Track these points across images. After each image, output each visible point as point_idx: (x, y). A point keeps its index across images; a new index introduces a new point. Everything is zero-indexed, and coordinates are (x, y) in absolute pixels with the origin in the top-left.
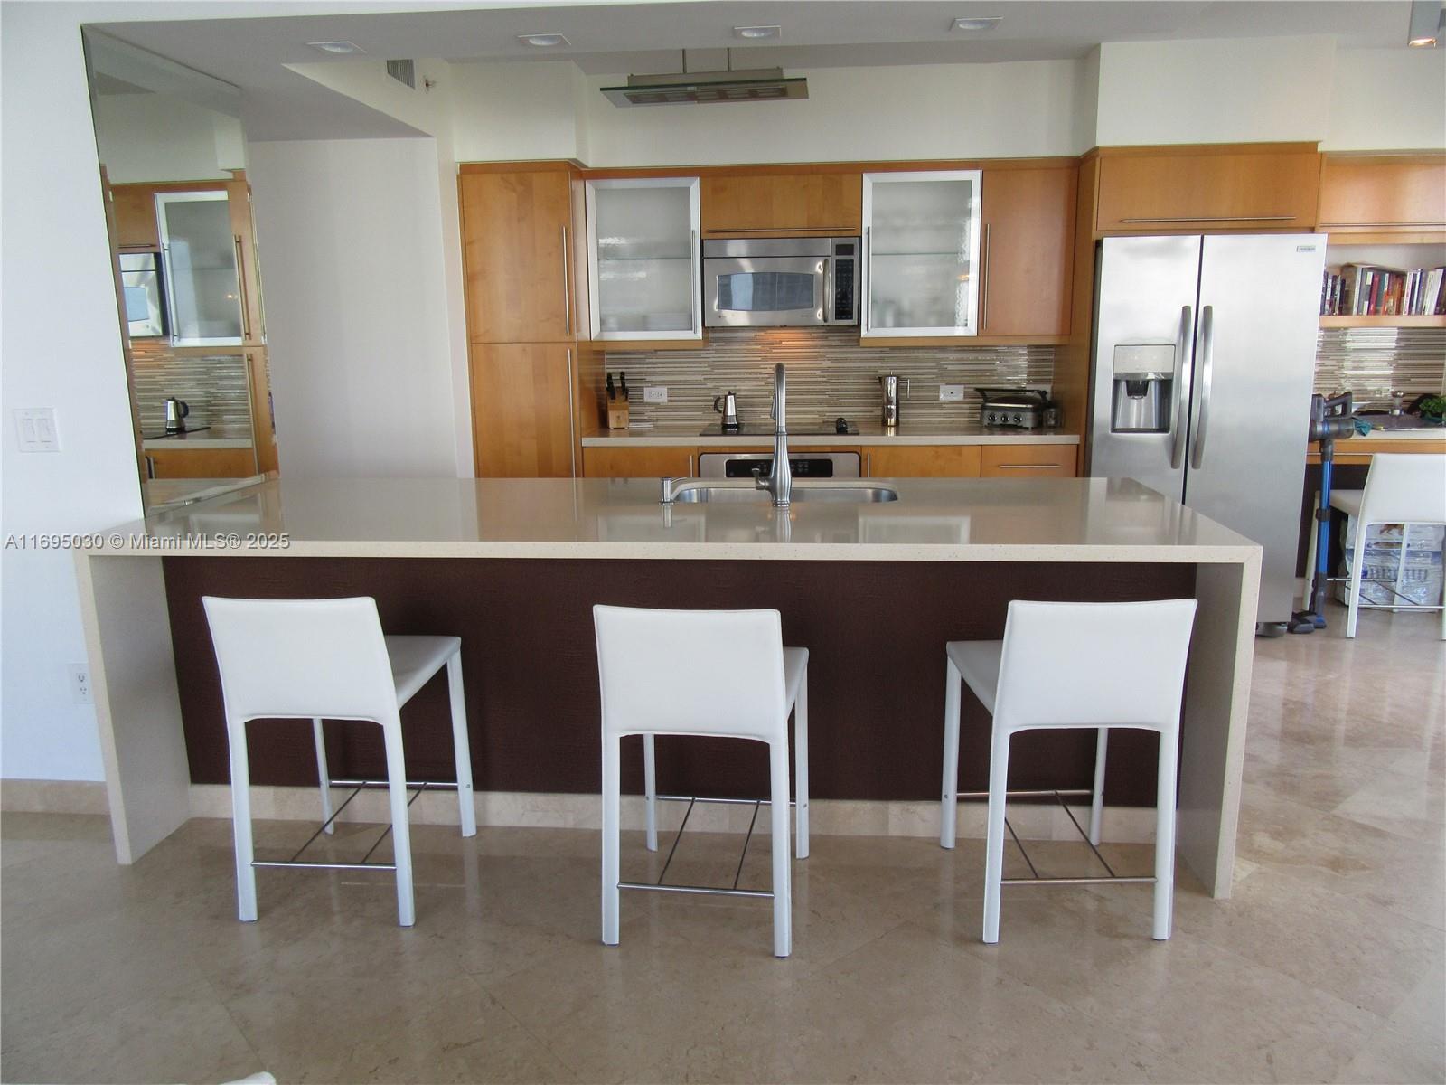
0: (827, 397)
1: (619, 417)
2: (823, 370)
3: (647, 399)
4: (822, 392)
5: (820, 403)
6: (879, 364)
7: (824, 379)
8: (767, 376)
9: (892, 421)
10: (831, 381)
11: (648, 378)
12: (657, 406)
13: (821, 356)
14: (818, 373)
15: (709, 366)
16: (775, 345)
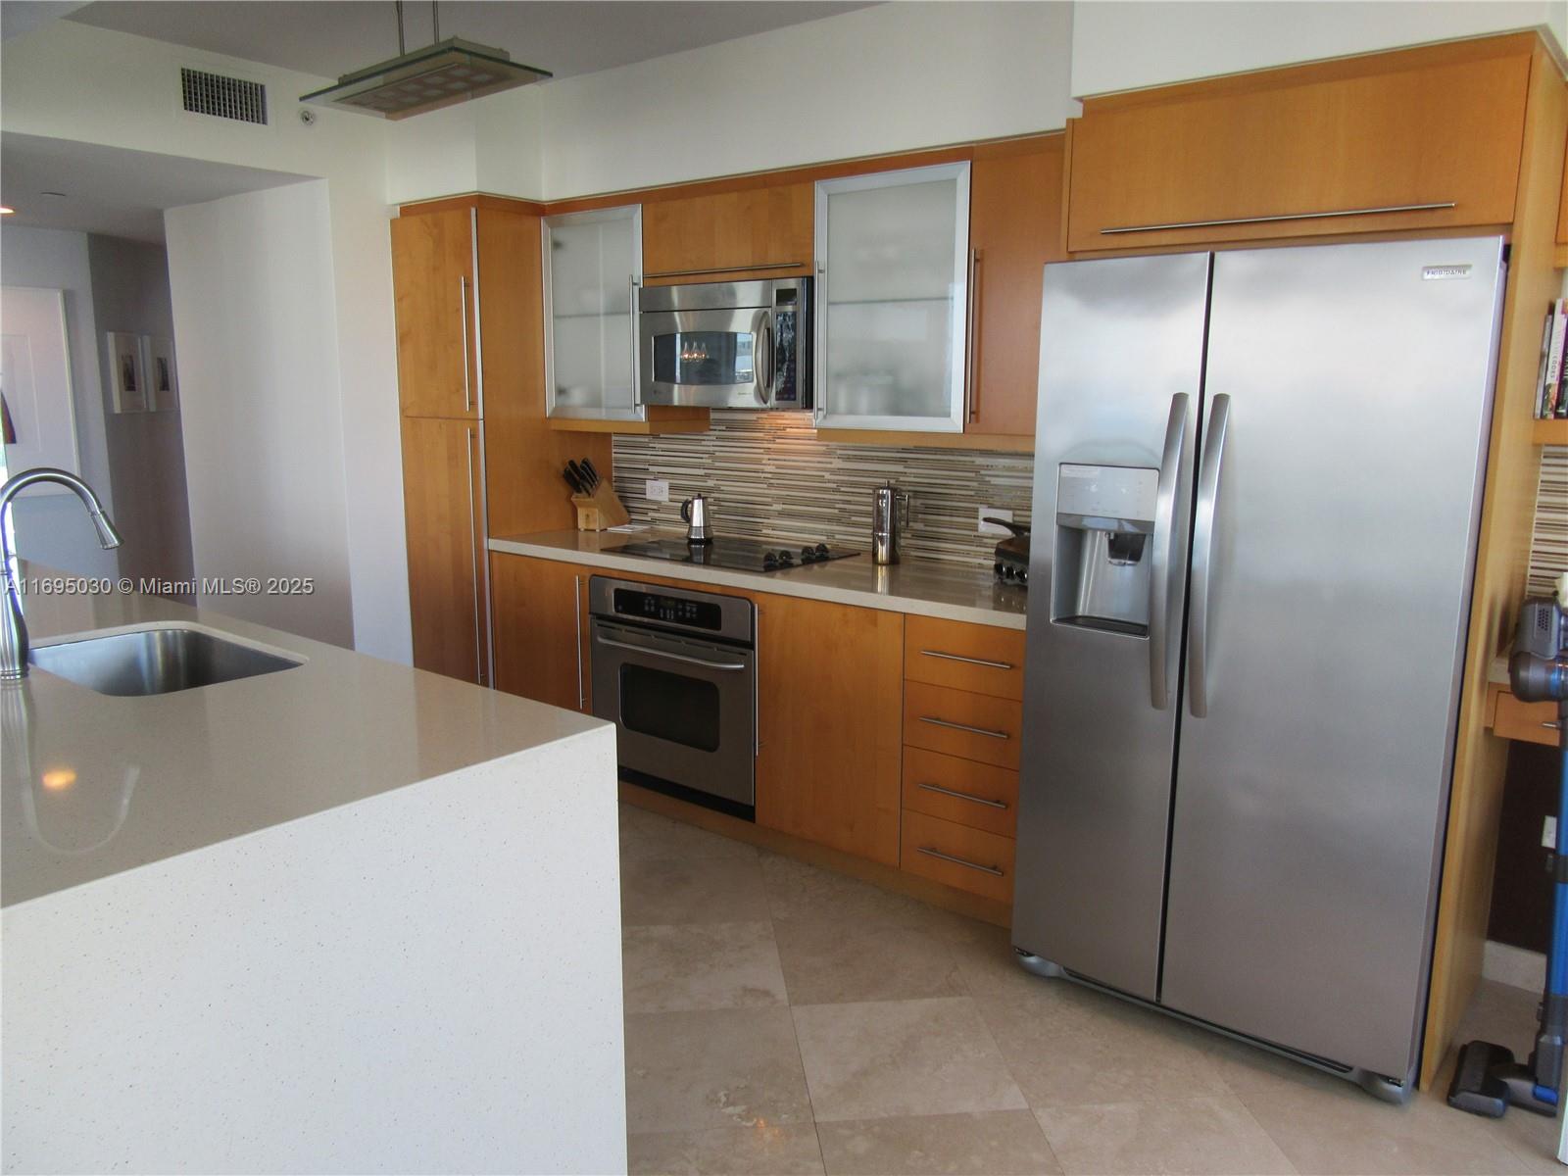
0: (836, 511)
1: (588, 516)
2: (833, 472)
3: (648, 496)
4: (830, 504)
5: (830, 520)
6: (899, 468)
7: (834, 486)
8: (769, 476)
9: (883, 552)
10: (842, 489)
11: (652, 469)
12: (659, 507)
13: (828, 453)
14: (827, 476)
15: (709, 458)
16: (779, 433)
